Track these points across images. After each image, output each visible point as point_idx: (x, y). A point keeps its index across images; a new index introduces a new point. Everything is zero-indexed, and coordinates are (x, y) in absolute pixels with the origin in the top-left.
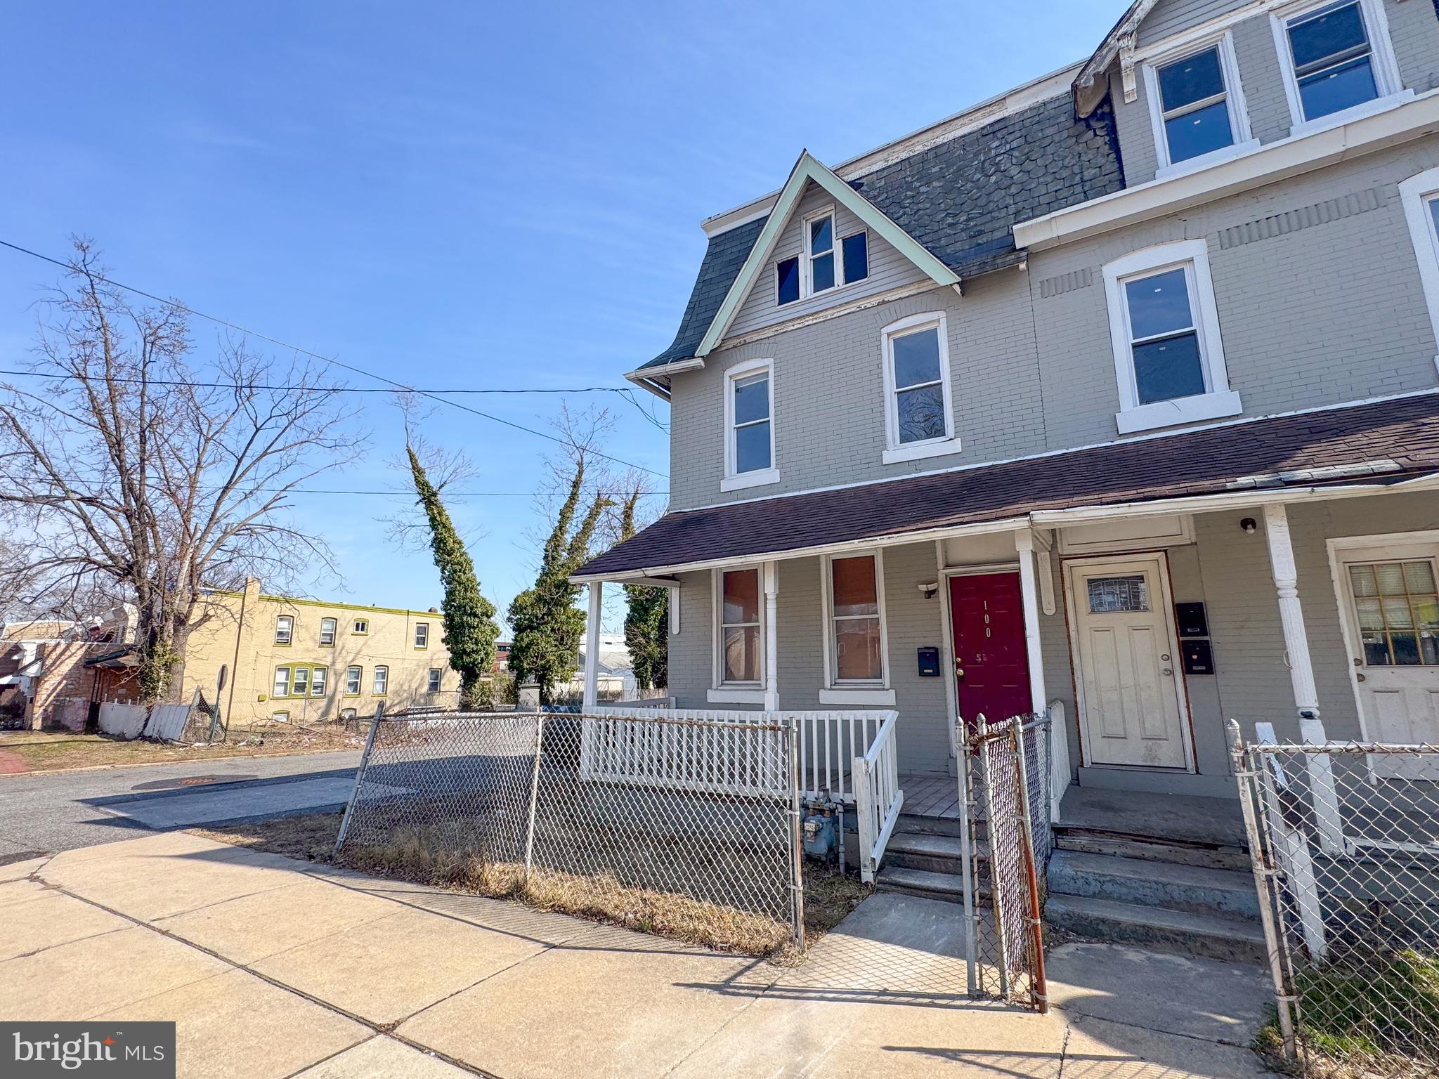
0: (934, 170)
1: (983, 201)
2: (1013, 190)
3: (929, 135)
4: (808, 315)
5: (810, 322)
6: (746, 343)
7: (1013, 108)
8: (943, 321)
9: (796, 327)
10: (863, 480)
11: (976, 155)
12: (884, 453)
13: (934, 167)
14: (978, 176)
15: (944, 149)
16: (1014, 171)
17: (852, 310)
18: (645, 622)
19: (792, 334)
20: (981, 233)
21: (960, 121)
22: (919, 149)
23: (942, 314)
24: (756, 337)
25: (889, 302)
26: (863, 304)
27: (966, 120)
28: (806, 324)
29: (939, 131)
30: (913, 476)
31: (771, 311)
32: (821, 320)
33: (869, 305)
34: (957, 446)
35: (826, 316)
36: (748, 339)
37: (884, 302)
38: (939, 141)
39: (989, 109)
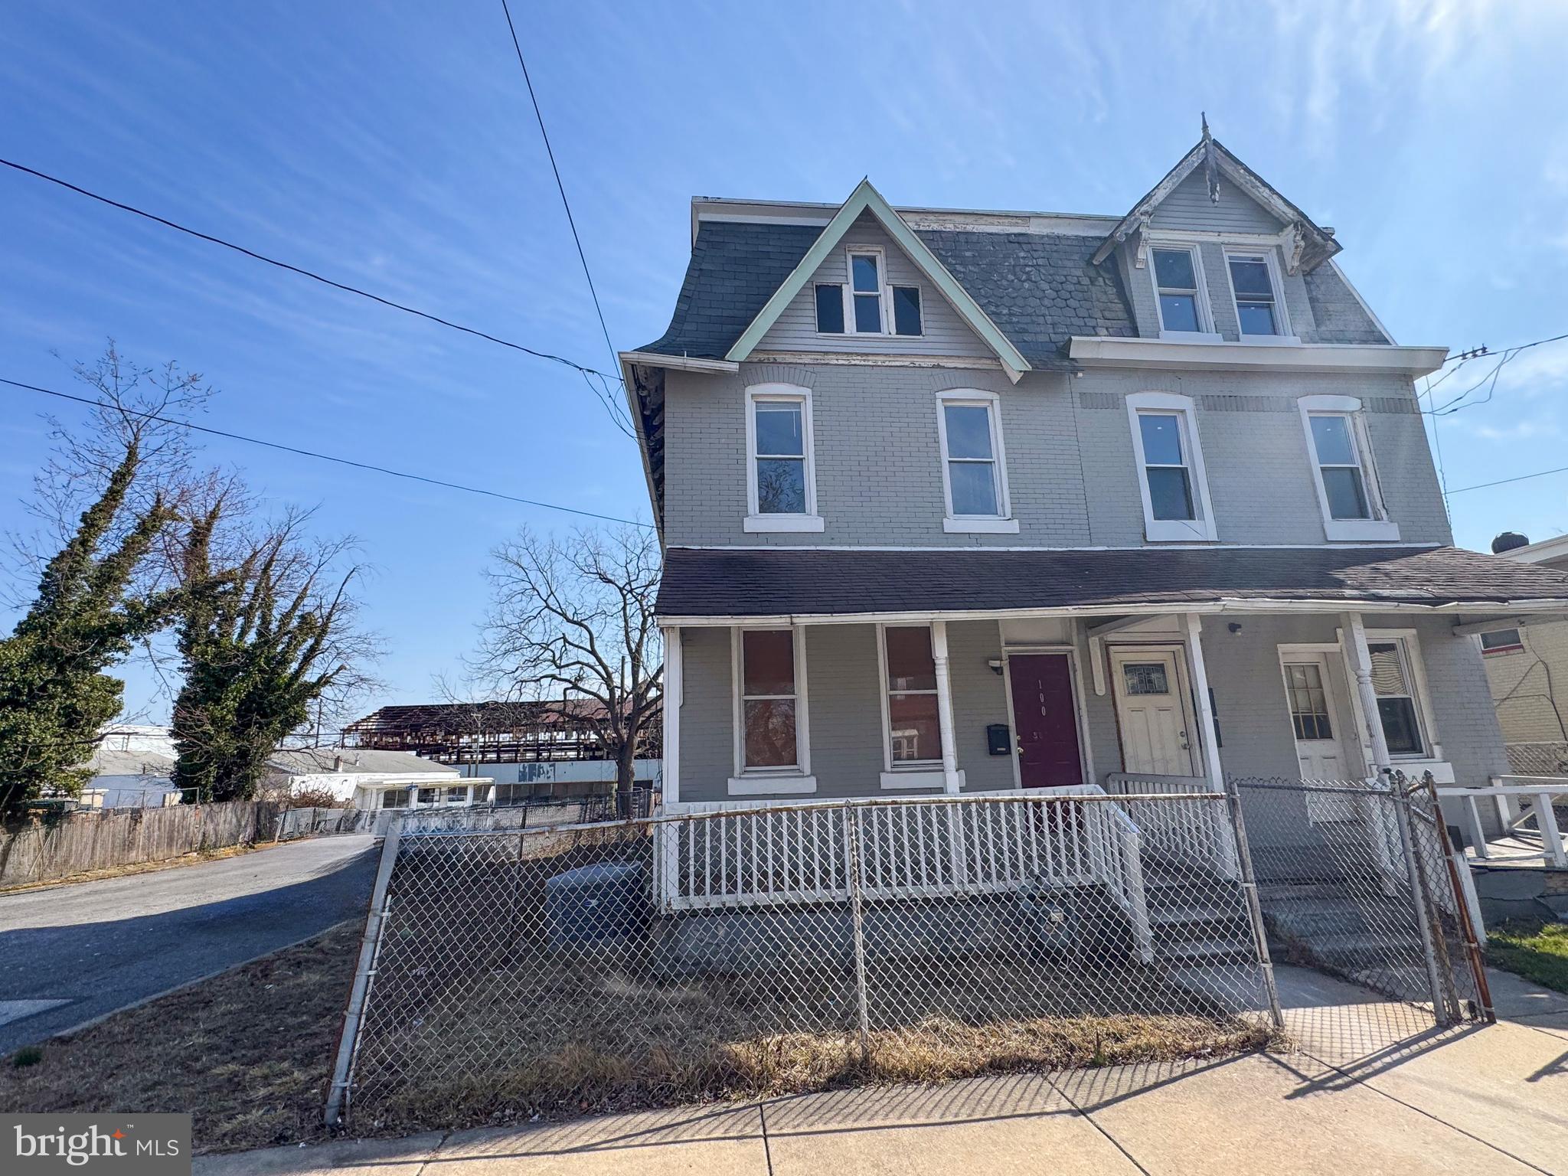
0: (968, 254)
1: (1020, 302)
2: (1046, 302)
3: (961, 219)
4: (857, 354)
5: (857, 362)
6: (775, 362)
7: (1034, 229)
8: (996, 403)
9: (840, 362)
10: (921, 545)
11: (1006, 257)
12: (945, 520)
13: (968, 250)
14: (1011, 277)
15: (974, 238)
16: (1045, 286)
17: (906, 364)
18: (217, 701)
19: (835, 369)
20: (1025, 331)
21: (990, 219)
22: (950, 227)
23: (995, 396)
24: (789, 358)
25: (944, 367)
26: (918, 361)
27: (995, 220)
28: (853, 362)
29: (970, 219)
30: (975, 549)
31: (807, 335)
32: (870, 363)
33: (923, 365)
34: (1014, 527)
35: (876, 361)
36: (779, 358)
37: (939, 366)
38: (969, 228)
39: (1015, 220)
